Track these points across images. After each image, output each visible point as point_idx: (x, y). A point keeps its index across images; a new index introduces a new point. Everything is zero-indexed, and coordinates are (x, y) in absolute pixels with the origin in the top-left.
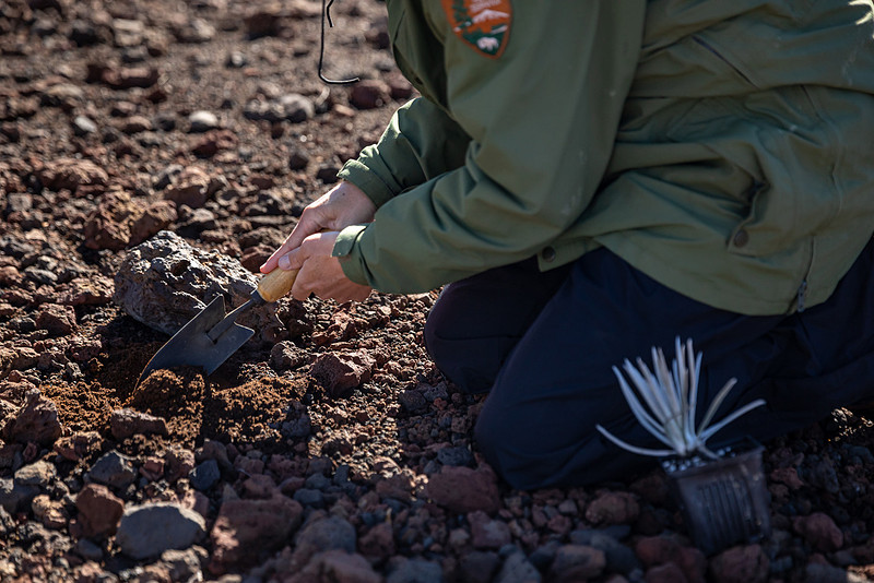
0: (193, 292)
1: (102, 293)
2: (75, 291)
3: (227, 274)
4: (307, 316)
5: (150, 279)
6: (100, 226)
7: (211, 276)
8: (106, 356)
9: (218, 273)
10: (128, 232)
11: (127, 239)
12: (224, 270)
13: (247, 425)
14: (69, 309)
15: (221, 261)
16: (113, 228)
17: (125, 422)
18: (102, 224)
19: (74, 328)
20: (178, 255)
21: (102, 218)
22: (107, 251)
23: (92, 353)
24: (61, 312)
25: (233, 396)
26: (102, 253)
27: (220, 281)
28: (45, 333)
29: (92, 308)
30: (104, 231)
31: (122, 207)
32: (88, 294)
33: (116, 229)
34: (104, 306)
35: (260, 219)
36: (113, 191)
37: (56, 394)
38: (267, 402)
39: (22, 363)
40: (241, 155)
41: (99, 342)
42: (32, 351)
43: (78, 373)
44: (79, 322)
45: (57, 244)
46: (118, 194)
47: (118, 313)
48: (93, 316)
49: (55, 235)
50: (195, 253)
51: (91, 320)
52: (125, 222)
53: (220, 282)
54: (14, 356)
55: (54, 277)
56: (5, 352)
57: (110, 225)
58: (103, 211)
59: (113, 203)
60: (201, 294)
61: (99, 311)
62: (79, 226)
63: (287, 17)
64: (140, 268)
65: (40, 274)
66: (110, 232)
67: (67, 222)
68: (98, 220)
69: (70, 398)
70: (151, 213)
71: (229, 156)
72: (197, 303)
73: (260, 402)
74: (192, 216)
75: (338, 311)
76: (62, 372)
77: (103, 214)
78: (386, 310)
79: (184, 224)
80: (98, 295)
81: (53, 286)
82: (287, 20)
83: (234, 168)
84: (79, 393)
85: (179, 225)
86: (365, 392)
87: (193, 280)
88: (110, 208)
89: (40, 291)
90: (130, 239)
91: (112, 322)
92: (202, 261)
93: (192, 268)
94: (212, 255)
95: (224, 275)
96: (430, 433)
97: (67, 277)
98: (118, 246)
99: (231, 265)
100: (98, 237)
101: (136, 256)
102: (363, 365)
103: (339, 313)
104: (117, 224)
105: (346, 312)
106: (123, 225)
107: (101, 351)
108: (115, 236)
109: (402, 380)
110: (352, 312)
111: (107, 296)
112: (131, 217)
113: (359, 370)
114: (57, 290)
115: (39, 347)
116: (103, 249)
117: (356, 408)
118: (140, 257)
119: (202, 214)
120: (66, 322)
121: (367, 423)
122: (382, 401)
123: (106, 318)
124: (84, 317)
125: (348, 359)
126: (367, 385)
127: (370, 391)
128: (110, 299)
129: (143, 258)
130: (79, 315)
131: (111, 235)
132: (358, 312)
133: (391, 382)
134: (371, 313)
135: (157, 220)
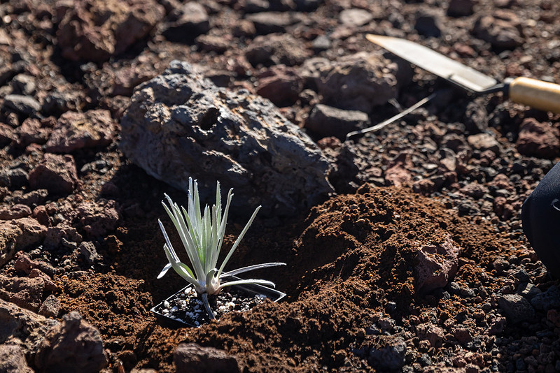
0: (226, 150)
1: (102, 135)
2: (70, 133)
3: (264, 125)
4: (359, 176)
5: (172, 133)
6: (78, 33)
7: (244, 128)
8: (125, 230)
9: (254, 124)
10: (111, 38)
11: (110, 47)
12: (259, 119)
13: (327, 352)
14: (68, 160)
15: (252, 105)
16: (94, 34)
17: (192, 363)
18: (81, 29)
19: (77, 185)
20: (203, 101)
21: (81, 22)
22: (90, 65)
23: (107, 226)
24: (59, 164)
25: (306, 313)
26: (84, 68)
27: (258, 135)
28: (44, 193)
29: (91, 153)
30: (84, 39)
31: (100, 5)
32: (88, 139)
33: (99, 36)
34: (105, 151)
35: (263, 18)
37: (79, 293)
38: (348, 320)
39: (26, 241)
41: (113, 212)
42: (35, 223)
43: (94, 255)
44: (80, 174)
45: (26, 49)
47: (122, 159)
48: (93, 165)
49: (19, 34)
50: (222, 96)
51: (92, 171)
52: (107, 25)
53: (258, 137)
54: (18, 232)
55: (36, 105)
56: (7, 228)
57: (89, 29)
59: (90, 1)
60: (235, 152)
61: (99, 158)
62: (46, 24)
64: (156, 115)
65: (21, 104)
66: (93, 41)
67: (30, 17)
68: (75, 24)
69: (96, 298)
70: (138, 15)
72: (231, 165)
73: (340, 321)
74: (182, 13)
75: (392, 166)
76: (76, 253)
77: (81, 16)
78: (449, 163)
80: (97, 138)
81: (39, 120)
84: (105, 291)
85: (168, 26)
86: (452, 292)
87: (225, 135)
88: (88, 6)
89: (25, 128)
91: (117, 173)
92: (231, 106)
93: (223, 119)
94: (241, 98)
95: (260, 127)
97: (54, 109)
98: (101, 59)
99: (265, 109)
100: (78, 47)
101: (149, 97)
102: (450, 258)
103: (394, 169)
104: (98, 29)
105: (402, 167)
106: (105, 30)
107: (118, 223)
108: (98, 45)
109: (496, 275)
110: (409, 165)
111: (106, 138)
112: (113, 18)
113: (445, 266)
114: (44, 126)
115: (42, 218)
116: (86, 63)
117: (450, 321)
118: (153, 98)
119: (192, 12)
120: (67, 178)
121: (470, 344)
122: (477, 309)
123: (110, 167)
124: (85, 168)
125: (430, 251)
126: (456, 285)
127: (462, 294)
128: (110, 141)
129: (157, 101)
130: (79, 166)
131: (93, 45)
132: (415, 165)
133: (483, 280)
134: (431, 166)
135: (146, 24)
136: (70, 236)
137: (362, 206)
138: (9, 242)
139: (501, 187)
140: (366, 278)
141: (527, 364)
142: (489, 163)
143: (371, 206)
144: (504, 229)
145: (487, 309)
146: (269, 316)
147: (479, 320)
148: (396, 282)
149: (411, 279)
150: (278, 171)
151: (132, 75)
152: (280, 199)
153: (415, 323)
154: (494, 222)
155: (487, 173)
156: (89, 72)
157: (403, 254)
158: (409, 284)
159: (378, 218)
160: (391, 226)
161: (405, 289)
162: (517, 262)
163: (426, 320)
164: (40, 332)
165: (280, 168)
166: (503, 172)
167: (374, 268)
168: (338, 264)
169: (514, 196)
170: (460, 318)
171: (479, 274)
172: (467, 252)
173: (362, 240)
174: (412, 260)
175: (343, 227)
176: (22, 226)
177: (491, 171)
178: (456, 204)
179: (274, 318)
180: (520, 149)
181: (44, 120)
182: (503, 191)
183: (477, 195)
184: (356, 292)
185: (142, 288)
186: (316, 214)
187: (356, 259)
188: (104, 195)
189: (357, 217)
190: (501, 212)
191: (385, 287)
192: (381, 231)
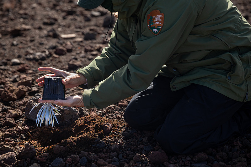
1: (19, 114)
2: (11, 114)
8: (31, 131)
10: (15, 95)
11: (16, 97)
14: (13, 119)
17: (58, 149)
18: (8, 94)
19: (16, 125)
21: (7, 92)
22: (11, 102)
23: (26, 131)
24: (11, 120)
26: (10, 102)
28: (8, 127)
29: (17, 118)
30: (9, 96)
31: (11, 88)
32: (16, 114)
33: (12, 95)
34: (21, 117)
36: (8, 84)
39: (6, 136)
40: (34, 71)
41: (27, 128)
44: (16, 123)
46: (9, 85)
47: (25, 119)
51: (18, 122)
52: (14, 92)
56: (2, 133)
57: (10, 94)
58: (7, 90)
59: (9, 87)
61: (20, 119)
63: (23, 30)
64: (34, 105)
66: (11, 96)
68: (6, 93)
70: (22, 89)
71: (30, 71)
74: (32, 90)
75: (91, 112)
76: (19, 137)
79: (30, 92)
80: (18, 114)
81: (2, 113)
82: (23, 31)
83: (34, 75)
85: (28, 92)
86: (112, 133)
88: (8, 89)
90: (17, 97)
91: (25, 122)
96: (137, 143)
97: (5, 110)
98: (14, 100)
100: (8, 98)
102: (110, 126)
103: (92, 113)
104: (12, 93)
105: (94, 112)
106: (14, 93)
107: (29, 130)
108: (13, 97)
109: (120, 129)
110: (95, 112)
111: (21, 114)
112: (15, 91)
113: (109, 127)
114: (3, 114)
115: (9, 131)
116: (10, 101)
117: (113, 138)
118: (33, 102)
119: (34, 89)
120: (13, 123)
121: (118, 142)
122: (118, 136)
123: (23, 121)
124: (17, 121)
125: (106, 125)
126: (112, 132)
127: (114, 133)
128: (21, 115)
129: (34, 102)
130: (15, 121)
131: (12, 97)
132: (96, 112)
133: (118, 130)
134: (100, 112)
135: (24, 91)
136: (17, 134)
137: (88, 118)
138: (2, 136)
139: (117, 113)
140: (92, 132)
141: (131, 144)
142: (113, 110)
143: (90, 118)
144: (120, 121)
145: (120, 135)
146: (72, 140)
147: (119, 137)
148: (99, 132)
149: (103, 131)
150: (66, 114)
151: (23, 101)
152: (67, 121)
153: (105, 139)
154: (117, 120)
155: (113, 112)
156: (11, 103)
157: (100, 125)
158: (102, 131)
159: (92, 120)
160: (95, 121)
161: (102, 133)
162: (124, 126)
163: (107, 138)
164: (17, 151)
165: (67, 113)
166: (117, 111)
167: (93, 129)
168: (85, 131)
169: (120, 115)
170: (115, 137)
171: (117, 129)
172: (113, 125)
173: (89, 125)
174: (102, 127)
175: (84, 123)
176: (5, 133)
177: (114, 111)
178: (108, 118)
179: (74, 140)
180: (119, 106)
181: (3, 113)
182: (118, 114)
183: (112, 116)
184: (91, 134)
185: (38, 143)
186: (77, 122)
187: (89, 128)
188: (23, 125)
189: (87, 120)
190: (118, 118)
191: (97, 133)
192: (93, 122)
